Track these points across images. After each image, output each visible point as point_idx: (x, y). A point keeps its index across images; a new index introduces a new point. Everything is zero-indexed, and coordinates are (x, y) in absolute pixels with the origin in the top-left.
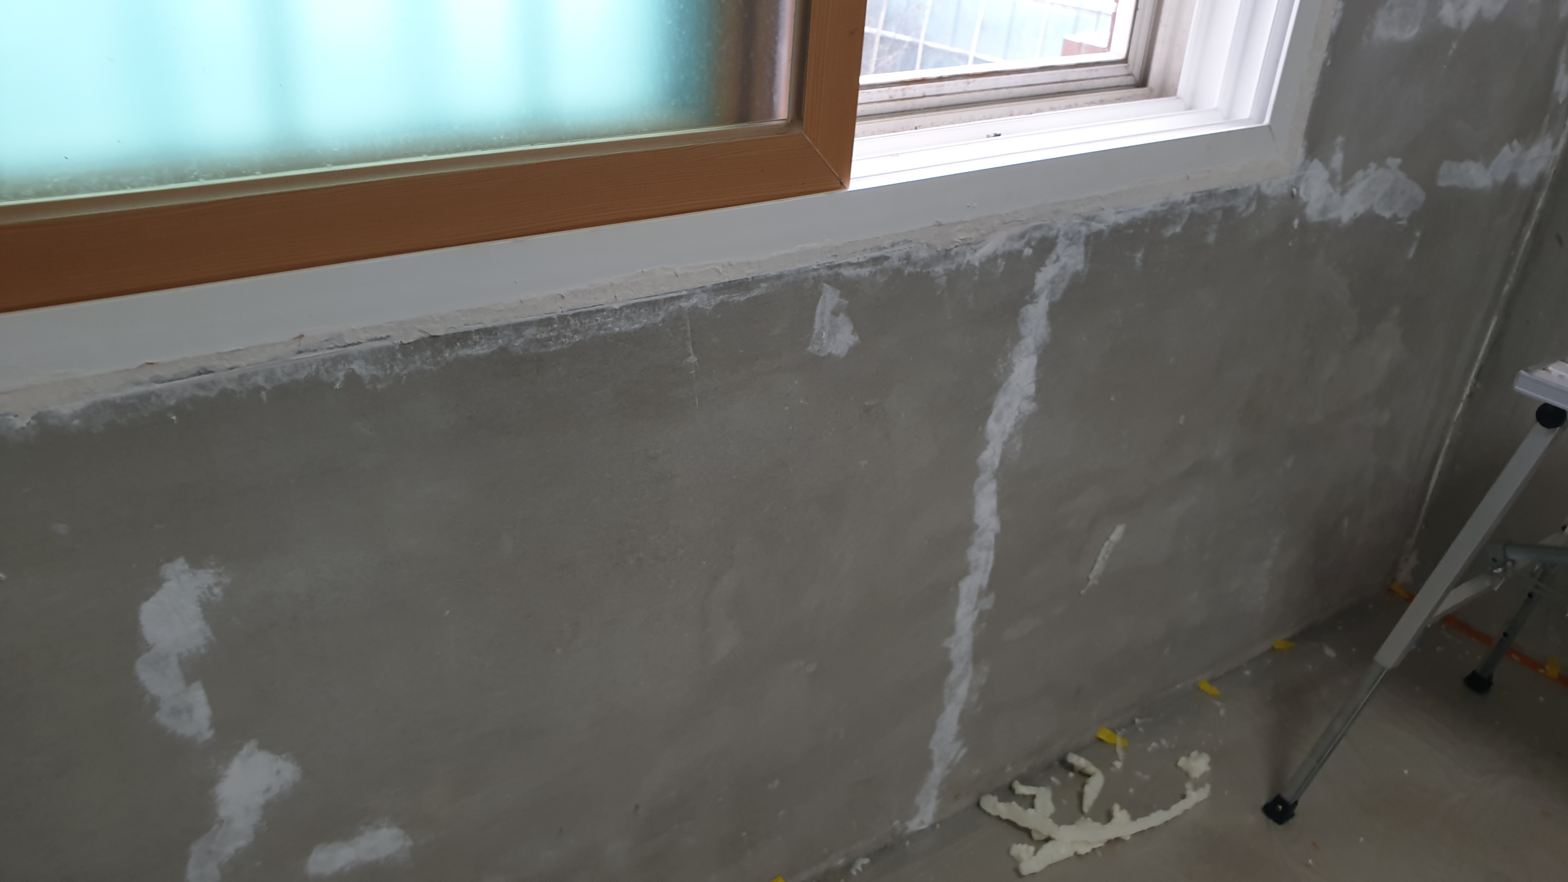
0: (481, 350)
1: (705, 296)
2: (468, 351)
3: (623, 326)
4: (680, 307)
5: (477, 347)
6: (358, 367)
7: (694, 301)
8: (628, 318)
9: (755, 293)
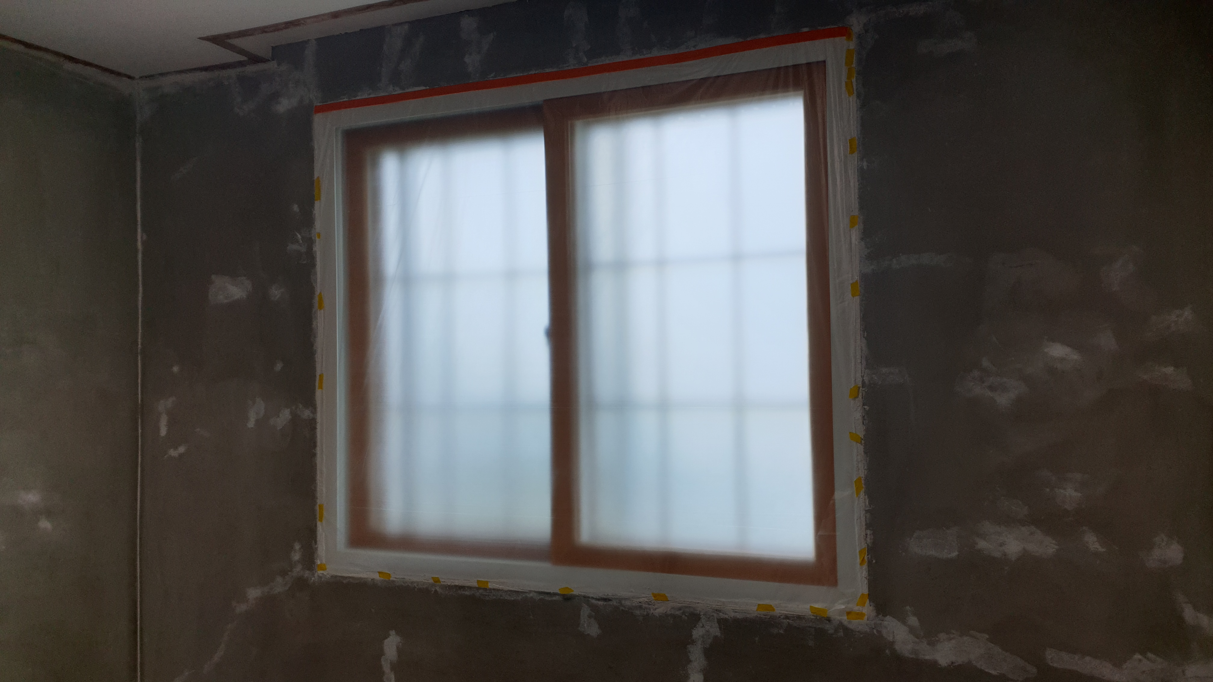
0: (467, 593)
1: (535, 594)
2: (463, 592)
3: (507, 597)
4: (526, 596)
5: (467, 592)
6: (437, 588)
7: (531, 595)
8: (510, 595)
9: (554, 598)
